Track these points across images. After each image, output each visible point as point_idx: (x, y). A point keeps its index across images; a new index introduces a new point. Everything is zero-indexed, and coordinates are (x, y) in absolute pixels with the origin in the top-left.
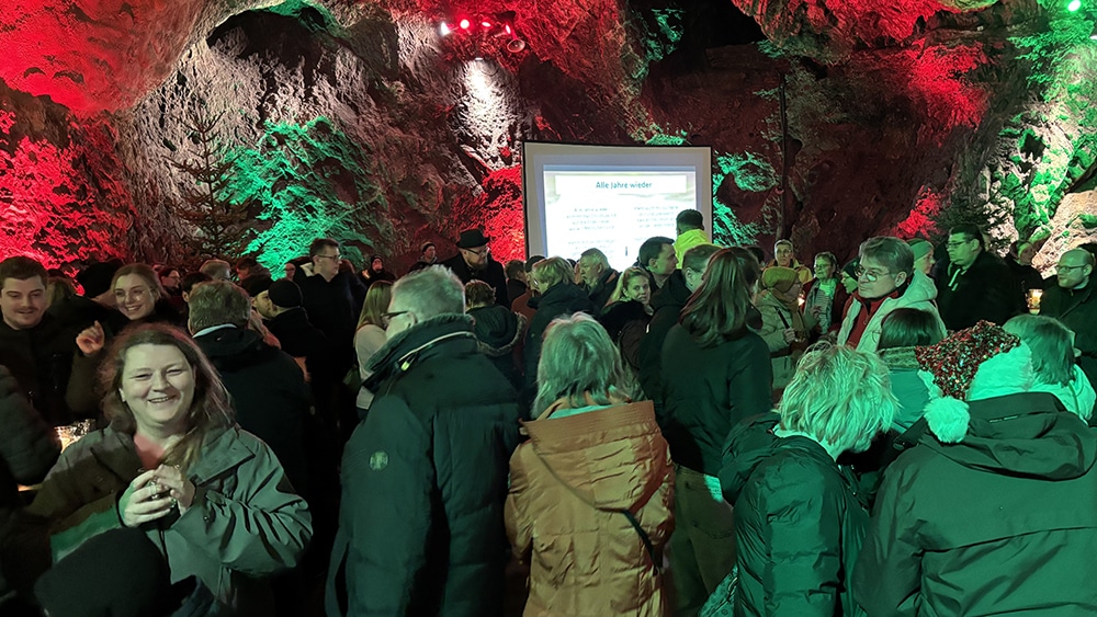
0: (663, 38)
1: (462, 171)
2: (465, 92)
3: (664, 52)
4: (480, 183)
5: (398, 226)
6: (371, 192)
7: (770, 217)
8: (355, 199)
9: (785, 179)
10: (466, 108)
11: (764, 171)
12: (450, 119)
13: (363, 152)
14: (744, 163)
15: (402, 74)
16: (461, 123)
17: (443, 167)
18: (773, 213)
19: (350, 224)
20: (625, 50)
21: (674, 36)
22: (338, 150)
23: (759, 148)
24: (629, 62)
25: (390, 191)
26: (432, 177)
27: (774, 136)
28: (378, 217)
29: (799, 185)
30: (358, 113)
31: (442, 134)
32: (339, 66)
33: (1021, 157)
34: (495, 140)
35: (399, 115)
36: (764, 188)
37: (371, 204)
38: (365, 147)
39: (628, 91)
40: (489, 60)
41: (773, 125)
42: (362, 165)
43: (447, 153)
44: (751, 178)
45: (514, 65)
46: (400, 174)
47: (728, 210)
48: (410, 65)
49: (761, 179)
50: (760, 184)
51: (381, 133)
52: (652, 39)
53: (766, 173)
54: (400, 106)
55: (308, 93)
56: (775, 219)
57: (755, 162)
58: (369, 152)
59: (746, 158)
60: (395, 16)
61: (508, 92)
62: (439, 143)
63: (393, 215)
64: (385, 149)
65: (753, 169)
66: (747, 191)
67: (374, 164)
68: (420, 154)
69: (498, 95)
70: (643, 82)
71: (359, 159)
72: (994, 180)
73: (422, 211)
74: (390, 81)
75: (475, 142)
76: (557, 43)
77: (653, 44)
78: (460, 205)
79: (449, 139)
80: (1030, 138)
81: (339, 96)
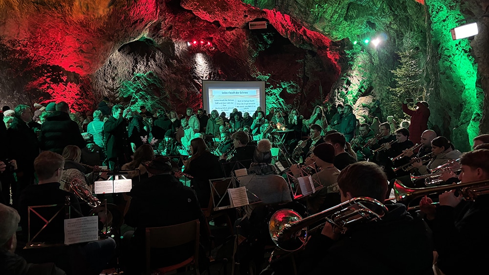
0: (265, 43)
1: (193, 87)
2: (195, 63)
3: (265, 48)
4: (199, 91)
5: (173, 104)
6: (165, 93)
7: (296, 102)
8: (160, 96)
10: (196, 68)
11: (296, 87)
12: (190, 71)
13: (163, 81)
14: (290, 84)
15: (176, 58)
16: (194, 72)
17: (188, 86)
19: (158, 103)
20: (249, 48)
21: (270, 42)
22: (155, 81)
24: (250, 52)
25: (171, 93)
26: (184, 89)
27: (300, 75)
28: (167, 101)
29: (306, 92)
30: (162, 70)
31: (187, 76)
32: (157, 56)
33: (345, 86)
34: (204, 77)
35: (174, 70)
36: (296, 93)
37: (165, 97)
38: (163, 80)
40: (203, 53)
41: (301, 72)
42: (162, 85)
43: (189, 82)
44: (292, 89)
45: (212, 54)
46: (174, 88)
47: (283, 100)
48: (178, 55)
50: (295, 91)
51: (169, 76)
52: (260, 44)
54: (175, 67)
55: (147, 64)
57: (293, 84)
58: (165, 82)
60: (174, 40)
61: (209, 63)
62: (187, 79)
63: (171, 100)
64: (170, 80)
65: (292, 86)
66: (290, 94)
67: (166, 85)
68: (180, 82)
69: (206, 63)
71: (161, 84)
73: (181, 99)
74: (172, 60)
75: (198, 78)
76: (227, 46)
77: (261, 46)
78: (192, 98)
79: (190, 77)
80: (348, 80)
81: (156, 65)
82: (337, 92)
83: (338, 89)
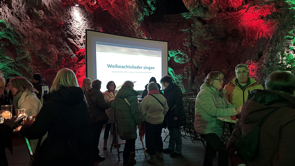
0: (149, 9)
1: (67, 48)
2: (71, 18)
3: (150, 13)
4: (75, 53)
5: (36, 69)
6: (23, 54)
7: (186, 73)
8: (15, 56)
9: (191, 59)
10: (71, 24)
11: (184, 57)
12: (64, 27)
13: (21, 37)
14: (177, 53)
15: (44, 8)
16: (68, 29)
17: (59, 46)
18: (188, 71)
19: (11, 67)
20: (135, 10)
21: (153, 9)
22: (9, 35)
23: (182, 49)
24: (137, 14)
25: (33, 54)
26: (53, 49)
27: (187, 45)
28: (26, 65)
29: (197, 62)
30: (21, 21)
31: (59, 33)
32: (14, 1)
34: (82, 37)
35: (40, 24)
36: (184, 63)
37: (24, 59)
38: (22, 35)
39: (136, 25)
40: (81, 7)
41: (187, 41)
42: (20, 42)
43: (61, 40)
44: (180, 59)
45: (92, 10)
46: (38, 47)
47: (172, 70)
48: (47, 4)
49: (183, 59)
50: (183, 61)
51: (31, 30)
52: (145, 8)
53: (185, 58)
54: (41, 20)
56: (188, 73)
57: (181, 53)
58: (24, 37)
59: (178, 52)
61: (89, 20)
62: (58, 36)
63: (33, 64)
64: (32, 37)
65: (180, 56)
66: (178, 63)
67: (26, 42)
68: (49, 40)
69: (84, 20)
70: (142, 22)
71: (19, 40)
73: (48, 63)
74: (37, 10)
75: (74, 37)
76: (110, 4)
77: (146, 10)
78: (65, 62)
79: (62, 35)
81: (12, 13)
82: (281, 55)
83: (283, 52)
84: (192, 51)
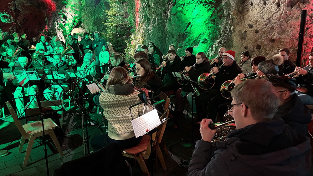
7: (12, 30)
9: (16, 20)
11: (9, 18)
23: (7, 11)
27: (12, 8)
29: (20, 23)
33: (63, 19)
41: (11, 5)
50: (9, 21)
59: (3, 13)
65: (6, 17)
66: (5, 23)
72: (58, 24)
80: (64, 15)
82: (56, 24)
83: (57, 22)
84: (16, 13)
